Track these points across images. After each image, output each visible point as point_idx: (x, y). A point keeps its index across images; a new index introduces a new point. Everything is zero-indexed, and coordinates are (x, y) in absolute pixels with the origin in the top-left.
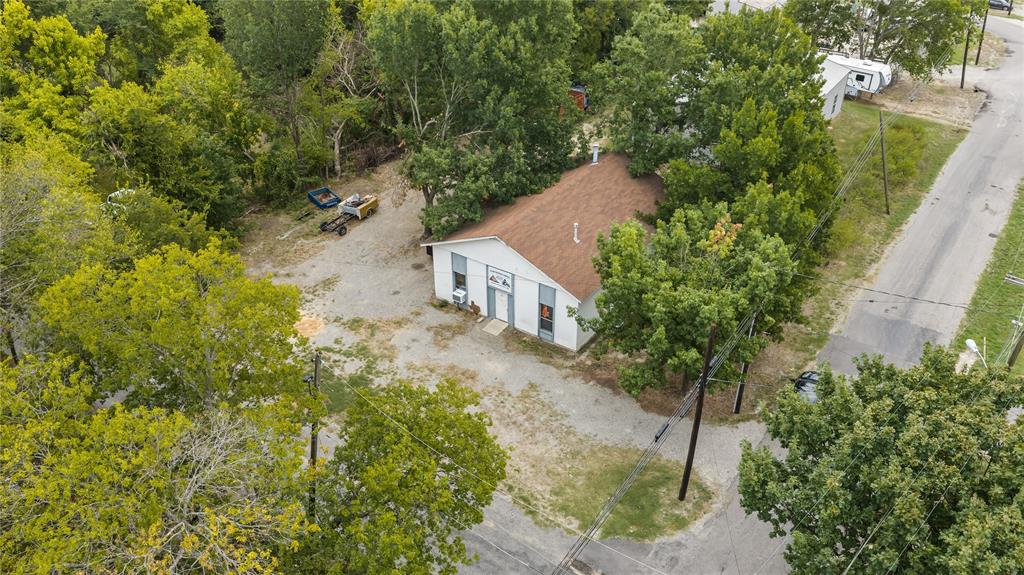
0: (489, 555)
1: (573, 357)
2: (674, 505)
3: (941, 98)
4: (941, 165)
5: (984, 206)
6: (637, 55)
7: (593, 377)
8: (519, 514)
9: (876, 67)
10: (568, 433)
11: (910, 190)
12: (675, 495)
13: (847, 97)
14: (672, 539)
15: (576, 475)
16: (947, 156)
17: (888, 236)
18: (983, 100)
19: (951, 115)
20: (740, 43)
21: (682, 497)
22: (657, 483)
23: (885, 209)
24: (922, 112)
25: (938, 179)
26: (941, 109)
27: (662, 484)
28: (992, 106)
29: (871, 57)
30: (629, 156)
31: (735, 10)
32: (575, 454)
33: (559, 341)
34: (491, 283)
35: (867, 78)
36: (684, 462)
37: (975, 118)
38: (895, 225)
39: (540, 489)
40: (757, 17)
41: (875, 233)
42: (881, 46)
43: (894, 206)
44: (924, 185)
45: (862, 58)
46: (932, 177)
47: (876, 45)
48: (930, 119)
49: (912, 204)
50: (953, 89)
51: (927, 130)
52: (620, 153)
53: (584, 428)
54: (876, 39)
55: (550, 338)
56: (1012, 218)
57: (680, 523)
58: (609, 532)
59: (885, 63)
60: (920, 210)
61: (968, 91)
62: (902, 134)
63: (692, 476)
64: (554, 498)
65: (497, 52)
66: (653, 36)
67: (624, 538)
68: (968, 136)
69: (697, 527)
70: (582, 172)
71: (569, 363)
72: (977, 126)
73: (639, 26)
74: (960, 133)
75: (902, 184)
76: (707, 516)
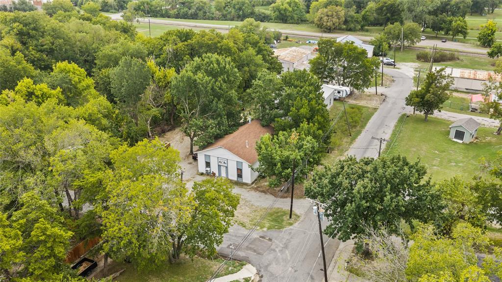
0: (233, 238)
1: (250, 186)
2: (288, 220)
3: (369, 98)
4: (369, 120)
5: (383, 132)
6: (261, 86)
7: (257, 190)
8: (240, 227)
9: (344, 88)
10: (252, 206)
11: (358, 128)
12: (288, 217)
13: (335, 99)
14: (289, 228)
15: (257, 216)
16: (371, 117)
17: (351, 143)
18: (384, 98)
19: (372, 104)
20: (294, 81)
21: (290, 217)
22: (282, 216)
23: (349, 134)
24: (362, 103)
25: (368, 124)
26: (369, 102)
27: (284, 215)
28: (387, 100)
29: (343, 85)
30: (261, 120)
31: (292, 70)
32: (255, 211)
33: (245, 181)
34: (219, 164)
35: (341, 92)
36: (290, 210)
37: (381, 104)
38: (353, 139)
39: (246, 221)
40: (299, 72)
41: (347, 142)
42: (345, 81)
43: (353, 134)
44: (363, 127)
45: (339, 85)
46: (366, 124)
47: (344, 81)
48: (365, 105)
49: (359, 133)
50: (374, 95)
51: (364, 109)
52: (258, 119)
53: (257, 204)
54: (343, 78)
55: (241, 180)
56: (392, 135)
57: (291, 224)
58: (269, 228)
59: (348, 87)
60: (361, 134)
61: (379, 95)
62: (354, 110)
63: (293, 213)
64: (251, 222)
65: (215, 87)
66: (265, 80)
67: (274, 230)
68: (378, 110)
69: (296, 225)
70: (246, 126)
71: (250, 187)
72: (381, 107)
73: (260, 77)
74: (375, 109)
75: (355, 126)
76: (298, 222)
